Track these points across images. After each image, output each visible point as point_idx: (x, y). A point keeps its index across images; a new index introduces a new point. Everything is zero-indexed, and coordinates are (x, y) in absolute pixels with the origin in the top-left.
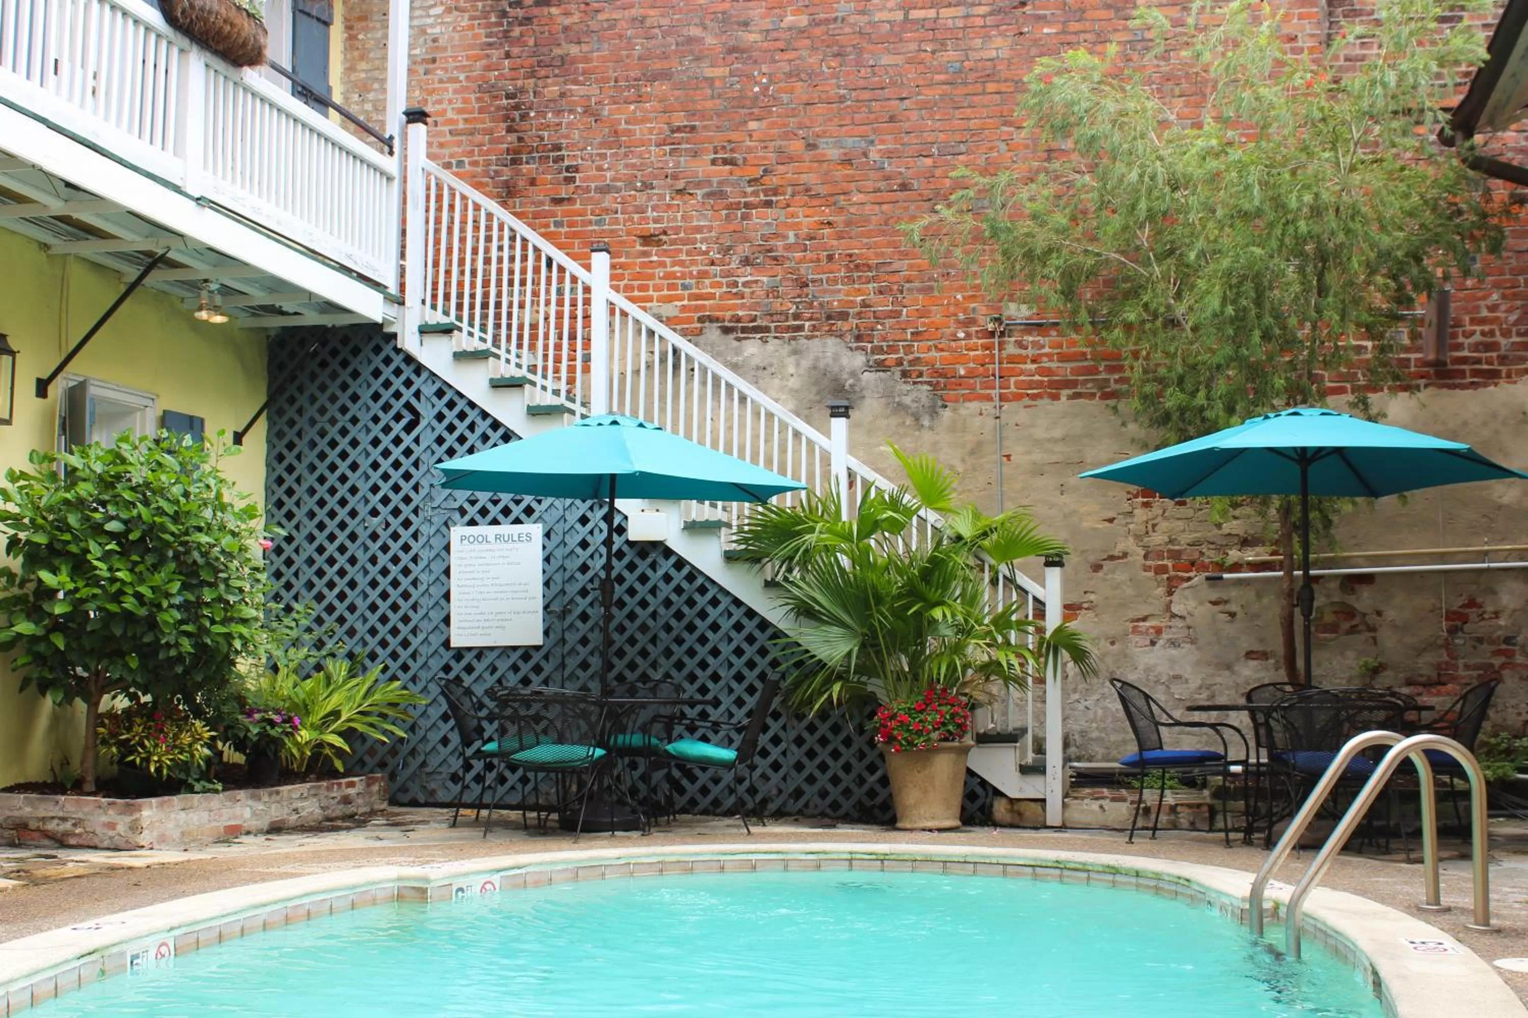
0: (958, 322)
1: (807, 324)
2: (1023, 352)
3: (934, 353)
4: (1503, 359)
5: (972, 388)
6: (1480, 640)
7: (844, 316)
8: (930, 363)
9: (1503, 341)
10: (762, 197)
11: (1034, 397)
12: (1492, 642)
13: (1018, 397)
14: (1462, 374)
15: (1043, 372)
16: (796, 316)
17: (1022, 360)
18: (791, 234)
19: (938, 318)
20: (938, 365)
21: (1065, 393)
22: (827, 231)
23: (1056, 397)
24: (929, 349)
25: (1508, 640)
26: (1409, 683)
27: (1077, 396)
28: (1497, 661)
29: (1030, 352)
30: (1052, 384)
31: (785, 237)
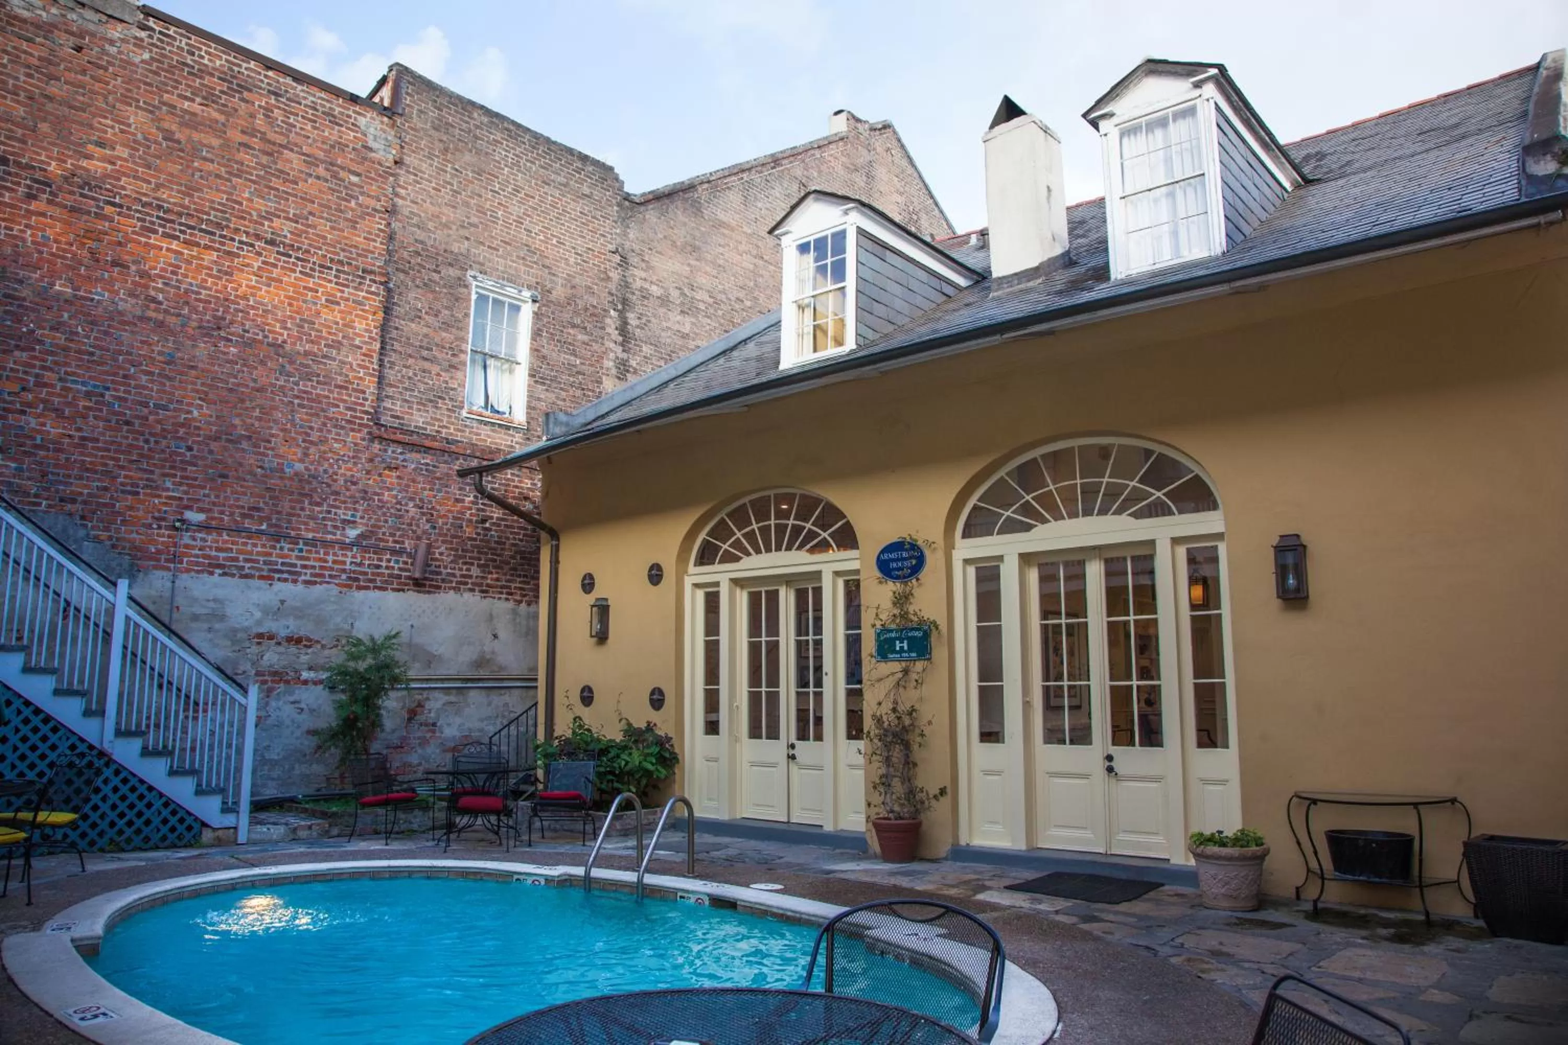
0: (153, 517)
1: (44, 503)
2: (194, 543)
3: (134, 535)
4: (443, 581)
5: (159, 560)
6: (421, 724)
7: (73, 501)
8: (132, 541)
9: (444, 571)
10: (18, 406)
11: (198, 572)
12: (426, 725)
13: (188, 571)
14: (424, 585)
15: (205, 557)
16: (36, 496)
17: (193, 547)
18: (39, 437)
19: (141, 513)
20: (137, 544)
21: (218, 571)
22: (67, 440)
23: (212, 573)
24: (132, 532)
25: (434, 724)
26: (388, 748)
27: (225, 574)
28: (428, 735)
29: (199, 543)
30: (210, 565)
31: (34, 439)
